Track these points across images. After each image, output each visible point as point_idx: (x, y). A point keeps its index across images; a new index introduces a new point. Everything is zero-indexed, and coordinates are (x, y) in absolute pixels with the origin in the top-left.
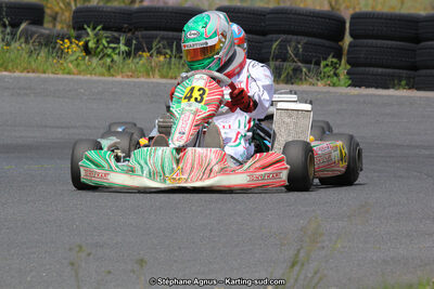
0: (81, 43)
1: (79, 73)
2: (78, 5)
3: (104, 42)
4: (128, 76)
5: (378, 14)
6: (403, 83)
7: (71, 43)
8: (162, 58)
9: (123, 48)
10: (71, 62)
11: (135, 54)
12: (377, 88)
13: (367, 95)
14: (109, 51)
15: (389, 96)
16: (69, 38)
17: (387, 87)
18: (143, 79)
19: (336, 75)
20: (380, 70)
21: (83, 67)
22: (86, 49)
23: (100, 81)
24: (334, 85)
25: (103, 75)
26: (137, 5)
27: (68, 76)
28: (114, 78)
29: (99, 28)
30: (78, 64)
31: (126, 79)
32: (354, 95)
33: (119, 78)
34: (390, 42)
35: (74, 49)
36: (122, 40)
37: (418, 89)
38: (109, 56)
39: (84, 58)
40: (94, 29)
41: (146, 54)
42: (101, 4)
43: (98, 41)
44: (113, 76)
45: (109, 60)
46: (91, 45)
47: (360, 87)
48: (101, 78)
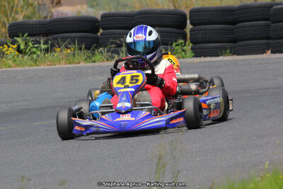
0: (15, 46)
1: (16, 66)
2: (10, 22)
3: (30, 44)
4: (48, 65)
5: (207, 8)
6: (228, 51)
7: (9, 47)
8: (69, 51)
9: (43, 47)
10: (10, 59)
11: (51, 50)
12: (211, 56)
13: (205, 62)
14: (34, 50)
15: (220, 61)
16: (7, 44)
17: (218, 56)
18: (57, 66)
19: (183, 51)
20: (212, 45)
21: (18, 62)
22: (19, 50)
23: (30, 70)
24: (183, 57)
25: (32, 66)
26: (48, 19)
27: (9, 69)
28: (39, 67)
29: (26, 35)
30: (15, 60)
31: (47, 67)
32: (197, 63)
33: (42, 67)
34: (217, 26)
35: (11, 51)
36: (42, 42)
37: (238, 55)
38: (35, 53)
39: (18, 56)
40: (23, 36)
41: (58, 49)
42: (26, 20)
43: (26, 43)
44: (38, 65)
45: (35, 56)
46: (22, 47)
47: (200, 57)
48: (31, 68)
